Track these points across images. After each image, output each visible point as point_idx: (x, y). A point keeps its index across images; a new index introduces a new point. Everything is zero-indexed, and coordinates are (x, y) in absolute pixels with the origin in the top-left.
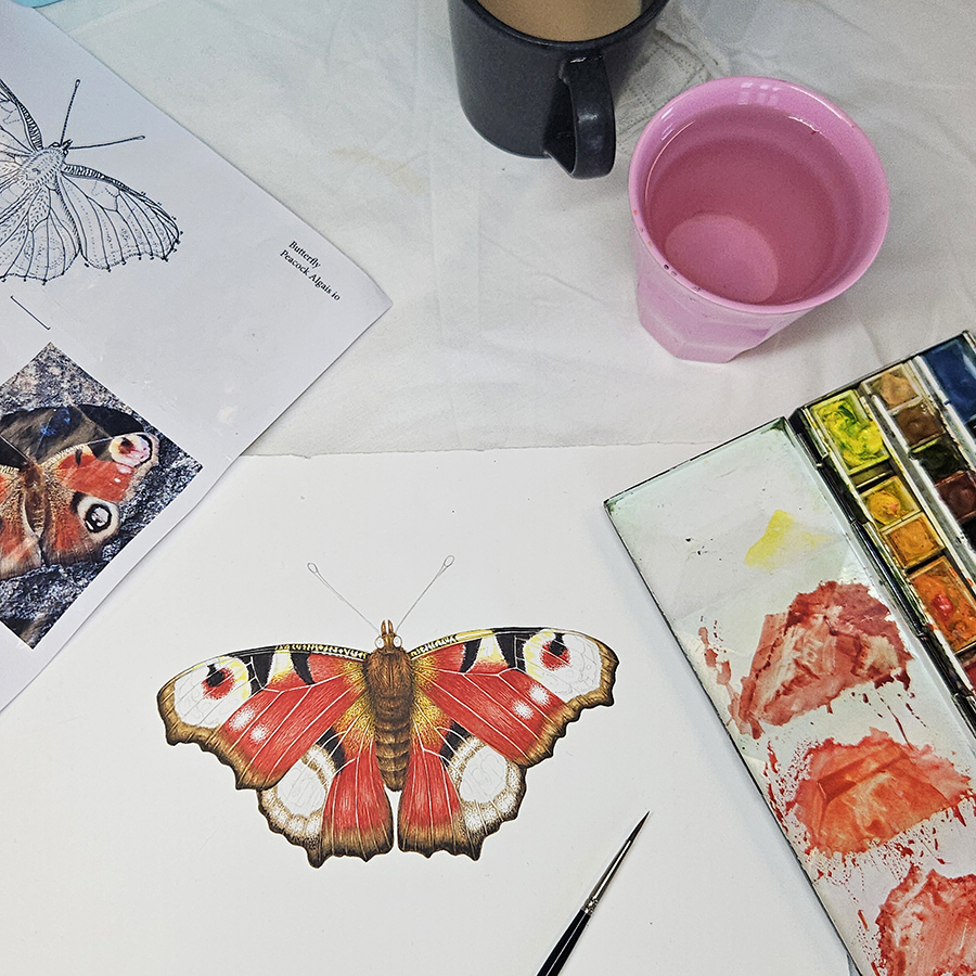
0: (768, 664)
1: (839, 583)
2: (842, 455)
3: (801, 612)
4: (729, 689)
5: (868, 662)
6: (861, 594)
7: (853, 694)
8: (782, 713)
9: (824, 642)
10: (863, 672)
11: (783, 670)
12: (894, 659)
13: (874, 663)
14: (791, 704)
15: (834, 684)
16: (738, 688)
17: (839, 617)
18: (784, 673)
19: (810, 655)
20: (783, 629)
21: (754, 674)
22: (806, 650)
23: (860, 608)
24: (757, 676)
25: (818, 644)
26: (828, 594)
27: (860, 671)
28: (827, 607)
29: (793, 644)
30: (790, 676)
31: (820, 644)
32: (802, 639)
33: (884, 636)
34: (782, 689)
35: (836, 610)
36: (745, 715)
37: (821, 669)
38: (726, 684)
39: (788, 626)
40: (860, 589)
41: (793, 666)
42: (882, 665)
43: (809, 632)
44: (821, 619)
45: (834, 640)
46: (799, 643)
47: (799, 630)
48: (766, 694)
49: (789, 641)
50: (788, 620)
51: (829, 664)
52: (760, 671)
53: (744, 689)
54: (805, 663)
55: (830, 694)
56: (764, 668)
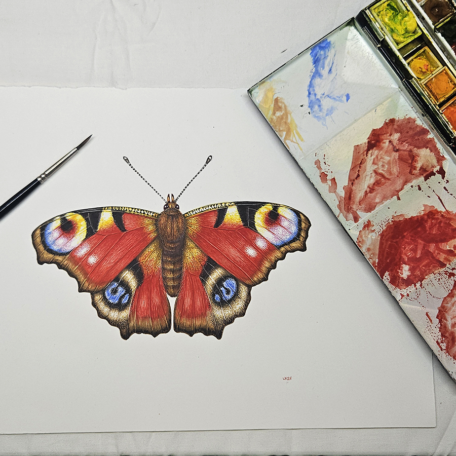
0: (358, 176)
1: (397, 119)
2: (392, 37)
3: (375, 140)
4: (337, 195)
5: (419, 165)
6: (410, 124)
7: (412, 186)
8: (370, 204)
9: (390, 157)
10: (417, 172)
11: (368, 178)
12: (435, 161)
13: (423, 165)
14: (375, 198)
15: (400, 182)
16: (343, 194)
17: (398, 140)
18: (368, 179)
19: (383, 166)
20: (365, 153)
21: (351, 183)
22: (380, 164)
23: (411, 133)
24: (352, 184)
25: (387, 158)
26: (391, 127)
27: (414, 172)
28: (391, 135)
29: (372, 161)
30: (372, 181)
31: (388, 158)
32: (377, 157)
33: (427, 148)
34: (368, 190)
35: (396, 136)
36: (348, 209)
37: (391, 174)
38: (335, 192)
39: (368, 150)
40: (410, 121)
41: (374, 175)
42: (428, 166)
43: (381, 152)
44: (387, 143)
45: (396, 155)
46: (376, 160)
47: (375, 152)
48: (359, 194)
49: (370, 159)
50: (368, 146)
51: (395, 170)
52: (354, 181)
53: (346, 193)
54: (380, 171)
55: (398, 189)
56: (356, 178)
